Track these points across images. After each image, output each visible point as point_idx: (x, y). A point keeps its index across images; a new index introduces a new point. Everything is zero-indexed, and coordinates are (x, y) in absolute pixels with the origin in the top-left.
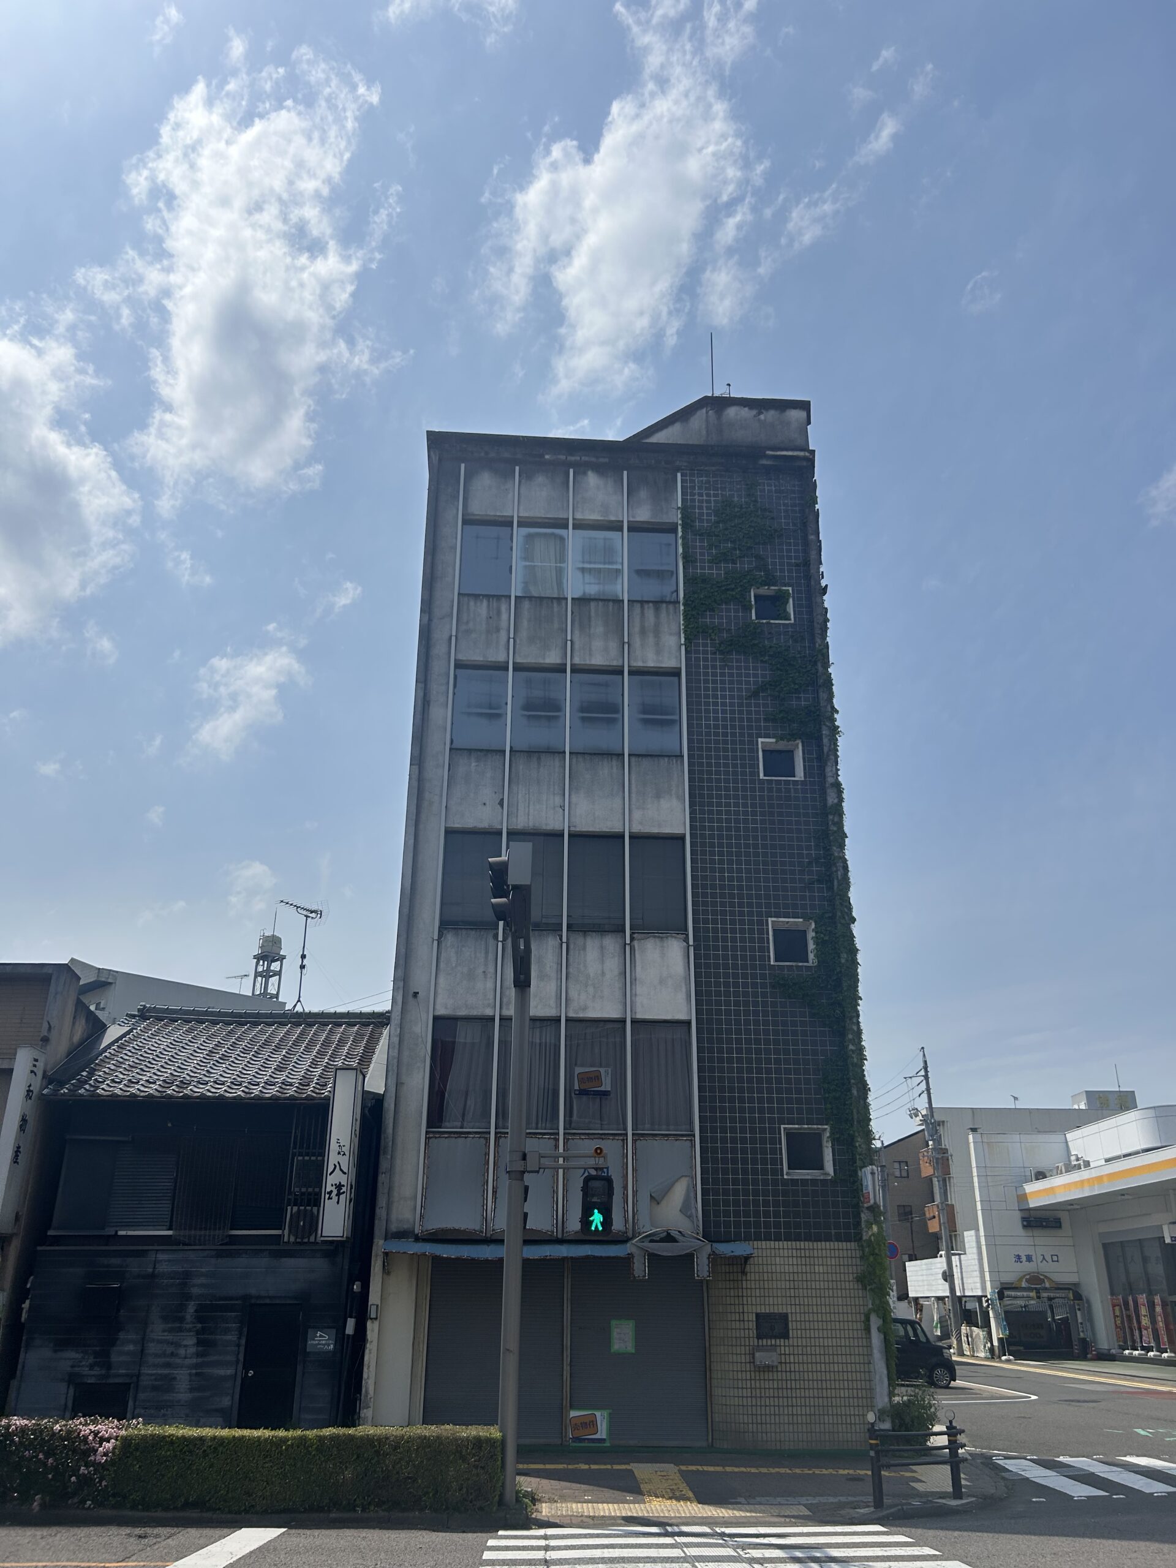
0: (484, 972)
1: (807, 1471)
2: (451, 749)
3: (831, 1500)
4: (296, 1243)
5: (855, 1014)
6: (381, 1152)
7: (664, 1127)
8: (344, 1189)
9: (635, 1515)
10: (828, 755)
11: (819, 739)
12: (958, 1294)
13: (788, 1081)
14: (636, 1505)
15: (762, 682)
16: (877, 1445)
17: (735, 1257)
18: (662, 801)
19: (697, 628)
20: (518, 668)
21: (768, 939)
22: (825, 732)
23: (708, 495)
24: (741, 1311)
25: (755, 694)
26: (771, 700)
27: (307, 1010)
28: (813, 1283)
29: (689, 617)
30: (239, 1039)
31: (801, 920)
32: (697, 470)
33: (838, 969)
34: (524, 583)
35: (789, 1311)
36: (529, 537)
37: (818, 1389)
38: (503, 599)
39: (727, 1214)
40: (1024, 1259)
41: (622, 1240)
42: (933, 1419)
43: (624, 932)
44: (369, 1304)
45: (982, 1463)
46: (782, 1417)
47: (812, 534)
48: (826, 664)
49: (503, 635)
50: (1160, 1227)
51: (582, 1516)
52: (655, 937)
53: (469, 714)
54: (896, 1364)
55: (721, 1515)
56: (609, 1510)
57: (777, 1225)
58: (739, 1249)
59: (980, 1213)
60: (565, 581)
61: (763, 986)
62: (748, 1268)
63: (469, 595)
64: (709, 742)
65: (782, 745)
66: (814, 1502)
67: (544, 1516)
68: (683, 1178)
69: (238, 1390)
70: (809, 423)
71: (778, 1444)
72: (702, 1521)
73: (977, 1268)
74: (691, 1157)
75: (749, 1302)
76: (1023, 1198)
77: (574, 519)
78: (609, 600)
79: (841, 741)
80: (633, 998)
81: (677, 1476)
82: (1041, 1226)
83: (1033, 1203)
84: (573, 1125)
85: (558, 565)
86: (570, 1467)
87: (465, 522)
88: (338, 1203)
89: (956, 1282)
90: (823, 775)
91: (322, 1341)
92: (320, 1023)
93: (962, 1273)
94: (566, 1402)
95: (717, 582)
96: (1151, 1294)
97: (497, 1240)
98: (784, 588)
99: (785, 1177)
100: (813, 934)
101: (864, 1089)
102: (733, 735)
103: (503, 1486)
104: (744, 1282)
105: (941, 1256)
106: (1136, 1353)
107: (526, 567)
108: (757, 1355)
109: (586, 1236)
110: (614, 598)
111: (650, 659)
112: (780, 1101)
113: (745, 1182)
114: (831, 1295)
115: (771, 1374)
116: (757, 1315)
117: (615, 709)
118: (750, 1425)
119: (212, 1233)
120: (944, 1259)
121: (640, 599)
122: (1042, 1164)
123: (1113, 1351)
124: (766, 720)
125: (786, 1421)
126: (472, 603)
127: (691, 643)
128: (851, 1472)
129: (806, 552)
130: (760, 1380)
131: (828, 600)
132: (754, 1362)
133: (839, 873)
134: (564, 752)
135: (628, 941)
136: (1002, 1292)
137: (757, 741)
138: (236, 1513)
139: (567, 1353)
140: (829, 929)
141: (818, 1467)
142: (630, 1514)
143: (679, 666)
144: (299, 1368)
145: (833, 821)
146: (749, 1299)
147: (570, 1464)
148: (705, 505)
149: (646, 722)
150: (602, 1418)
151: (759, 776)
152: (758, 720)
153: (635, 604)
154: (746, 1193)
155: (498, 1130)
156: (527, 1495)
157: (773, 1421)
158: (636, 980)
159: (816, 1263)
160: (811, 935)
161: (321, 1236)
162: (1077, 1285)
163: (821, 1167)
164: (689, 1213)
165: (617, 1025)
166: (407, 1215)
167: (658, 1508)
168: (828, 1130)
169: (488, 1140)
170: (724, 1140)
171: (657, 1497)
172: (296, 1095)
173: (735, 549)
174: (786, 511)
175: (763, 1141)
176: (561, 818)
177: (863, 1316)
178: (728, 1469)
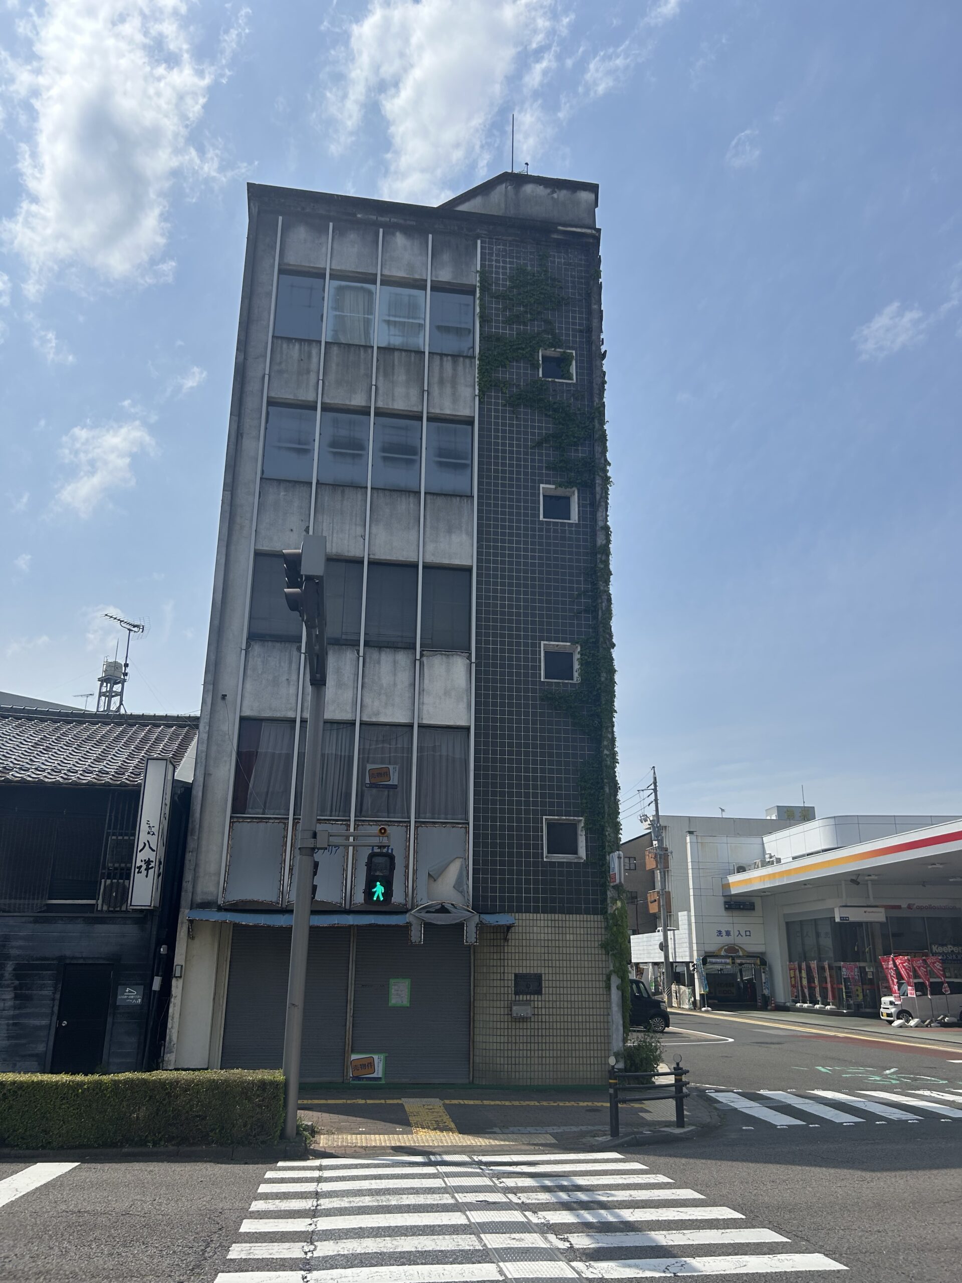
0: (288, 680)
1: (552, 1104)
2: (261, 478)
3: (574, 1129)
4: (109, 911)
5: (610, 725)
6: (189, 834)
7: (443, 816)
8: (153, 865)
9: (403, 1145)
10: (600, 502)
11: (592, 486)
12: (671, 960)
13: (551, 779)
14: (405, 1136)
15: (546, 434)
16: (616, 1084)
17: (499, 926)
18: (454, 537)
19: (490, 381)
20: (326, 408)
21: (540, 659)
22: (598, 481)
23: (504, 262)
24: (502, 971)
25: (539, 444)
26: (553, 451)
27: (129, 713)
28: (564, 949)
29: (483, 371)
30: (64, 734)
31: (568, 644)
32: (496, 239)
33: (598, 686)
34: (334, 330)
35: (543, 972)
36: (340, 289)
37: (564, 1036)
38: (314, 344)
39: (494, 890)
40: (724, 934)
41: (402, 910)
42: (658, 1060)
43: (415, 649)
44: (175, 964)
45: (697, 1095)
46: (532, 1059)
47: (595, 304)
48: (602, 422)
49: (313, 376)
50: (832, 910)
51: (356, 1146)
52: (442, 654)
53: (280, 448)
54: (630, 1016)
55: (479, 1144)
56: (380, 1140)
57: (536, 900)
58: (503, 919)
59: (692, 898)
60: (372, 332)
61: (534, 699)
62: (509, 936)
63: (282, 338)
64: (496, 485)
65: (561, 492)
66: (559, 1131)
67: (321, 1147)
68: (457, 860)
69: (52, 1038)
70: (597, 205)
71: (529, 1080)
72: (462, 1150)
73: (687, 940)
74: (465, 842)
75: (510, 964)
76: (726, 886)
77: (382, 275)
78: (411, 351)
79: (612, 490)
80: (421, 706)
81: (442, 1109)
82: (740, 909)
83: (734, 891)
84: (363, 813)
85: (366, 316)
86: (349, 1102)
87: (281, 271)
88: (147, 876)
89: (670, 951)
90: (594, 520)
91: (131, 996)
92: (140, 724)
93: (675, 944)
94: (348, 1048)
95: (510, 341)
96: (820, 960)
97: (287, 911)
98: (568, 351)
99: (545, 860)
100: (579, 656)
101: (615, 788)
102: (518, 480)
103: (285, 1122)
104: (506, 948)
105: (659, 931)
106: (805, 1005)
107: (336, 316)
108: (514, 1008)
109: (371, 906)
110: (417, 349)
111: (447, 409)
112: (543, 796)
113: (511, 863)
114: (579, 959)
115: (525, 1024)
116: (516, 975)
117: (414, 451)
118: (506, 1066)
119: (31, 902)
120: (661, 933)
121: (439, 352)
122: (743, 861)
123: (788, 1004)
124: (547, 468)
125: (536, 1062)
126: (285, 346)
127: (484, 395)
128: (590, 1104)
129: (589, 319)
130: (516, 1029)
131: (606, 365)
132: (511, 1015)
133: (604, 604)
134: (366, 488)
135: (418, 657)
136: (705, 959)
137: (539, 487)
138: (33, 1149)
139: (350, 1007)
140: (592, 652)
141: (561, 1101)
142: (398, 1144)
143: (472, 415)
144: (110, 1020)
145: (601, 559)
146: (510, 961)
147: (349, 1099)
148: (501, 271)
149: (440, 464)
150: (379, 1061)
151: (539, 518)
152: (540, 468)
153: (435, 356)
154: (511, 872)
155: (296, 817)
156: (307, 1128)
157: (525, 1062)
158: (423, 690)
159: (568, 932)
160: (577, 656)
161: (131, 905)
162: (763, 954)
163: (575, 852)
164: (461, 889)
165: (405, 729)
166: (211, 888)
167: (424, 1138)
168: (583, 821)
169: (286, 825)
170: (494, 828)
171: (423, 1128)
172: (111, 781)
173: (526, 312)
174: (573, 282)
175: (527, 829)
176: (362, 547)
177: (604, 976)
178: (486, 1102)
